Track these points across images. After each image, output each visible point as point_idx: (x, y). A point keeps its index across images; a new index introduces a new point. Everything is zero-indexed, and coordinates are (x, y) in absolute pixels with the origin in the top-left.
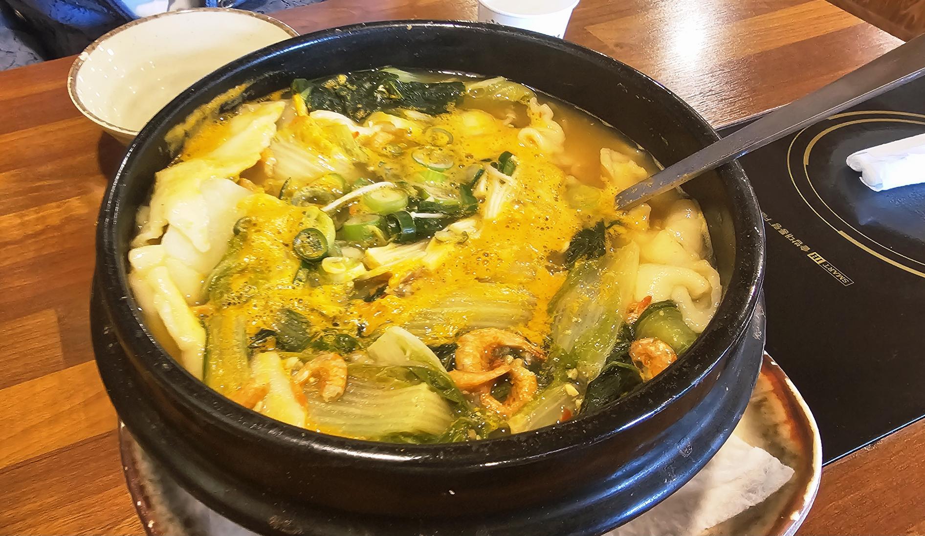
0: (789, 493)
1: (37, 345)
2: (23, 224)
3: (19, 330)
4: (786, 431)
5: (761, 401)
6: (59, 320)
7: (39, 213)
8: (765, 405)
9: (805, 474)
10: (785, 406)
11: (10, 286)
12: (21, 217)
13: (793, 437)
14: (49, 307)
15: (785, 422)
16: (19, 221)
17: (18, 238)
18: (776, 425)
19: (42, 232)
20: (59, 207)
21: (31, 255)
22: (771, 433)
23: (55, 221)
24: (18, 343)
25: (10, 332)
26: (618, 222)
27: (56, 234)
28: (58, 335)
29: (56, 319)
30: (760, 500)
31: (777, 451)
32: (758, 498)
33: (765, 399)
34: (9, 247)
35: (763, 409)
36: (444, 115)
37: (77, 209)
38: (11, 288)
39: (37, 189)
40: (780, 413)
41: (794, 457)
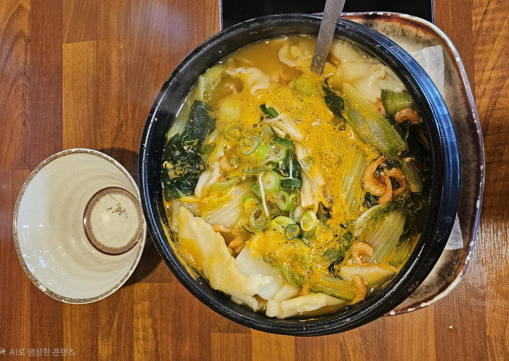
0: (447, 54)
1: (232, 345)
2: (145, 339)
3: (219, 352)
4: (421, 34)
5: (402, 32)
6: (220, 331)
7: (139, 329)
8: (405, 32)
9: (443, 42)
10: (410, 25)
11: (188, 352)
12: (138, 339)
13: (426, 33)
14: (209, 335)
15: (418, 31)
16: (142, 341)
17: (154, 343)
18: (416, 35)
19: (155, 330)
20: (138, 318)
21: (170, 338)
22: (418, 39)
23: (149, 322)
24: (227, 354)
25: (219, 357)
26: (326, 80)
27: (159, 323)
28: (229, 334)
29: (219, 334)
30: (444, 66)
31: (428, 43)
32: (442, 66)
33: (403, 30)
34: (159, 349)
35: (407, 34)
36: (217, 122)
37: (144, 308)
38: (189, 353)
39: (119, 328)
40: (413, 30)
41: (434, 40)
